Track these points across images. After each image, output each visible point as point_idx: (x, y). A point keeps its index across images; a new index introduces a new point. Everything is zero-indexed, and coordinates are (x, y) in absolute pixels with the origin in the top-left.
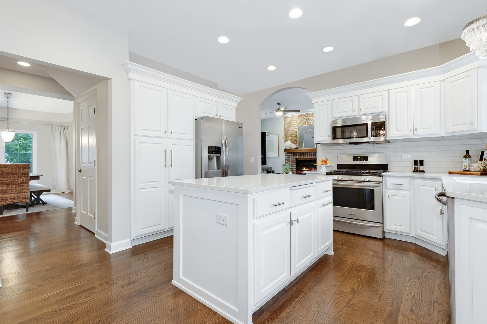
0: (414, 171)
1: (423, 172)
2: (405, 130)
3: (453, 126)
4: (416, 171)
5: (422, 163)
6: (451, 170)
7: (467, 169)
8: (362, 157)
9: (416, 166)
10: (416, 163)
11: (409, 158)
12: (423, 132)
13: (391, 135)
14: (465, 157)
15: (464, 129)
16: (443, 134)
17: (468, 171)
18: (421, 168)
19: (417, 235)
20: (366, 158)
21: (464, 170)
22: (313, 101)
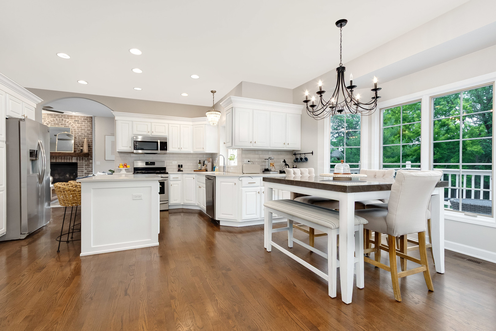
0: (178, 171)
1: (182, 171)
2: (176, 148)
3: (196, 148)
4: (179, 170)
5: (182, 166)
6: (195, 170)
7: (200, 169)
8: (151, 163)
9: (179, 168)
10: (179, 166)
11: (175, 163)
12: (184, 150)
13: (169, 150)
14: (199, 163)
15: (200, 150)
16: (192, 152)
17: (201, 170)
18: (182, 169)
19: (184, 203)
20: (153, 163)
21: (199, 170)
22: (116, 118)
